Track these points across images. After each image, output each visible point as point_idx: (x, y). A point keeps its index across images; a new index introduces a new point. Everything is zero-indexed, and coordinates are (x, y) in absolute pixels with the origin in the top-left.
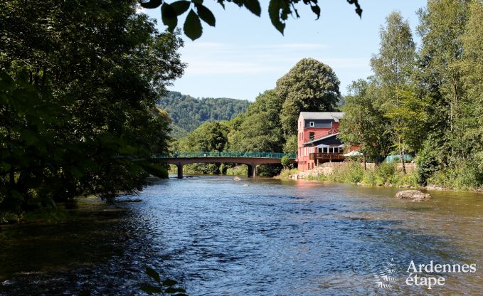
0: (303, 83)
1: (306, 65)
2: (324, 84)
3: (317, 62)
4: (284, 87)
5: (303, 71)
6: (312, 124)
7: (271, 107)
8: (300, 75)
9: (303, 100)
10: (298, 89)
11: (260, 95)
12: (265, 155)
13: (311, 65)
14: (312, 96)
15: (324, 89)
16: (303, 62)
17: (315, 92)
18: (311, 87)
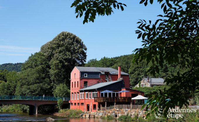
0: (63, 48)
1: (65, 36)
2: (78, 49)
3: (72, 34)
4: (49, 50)
5: (63, 40)
6: (86, 75)
7: (42, 64)
8: (62, 42)
9: (65, 59)
10: (60, 52)
11: (32, 55)
12: (39, 98)
13: (69, 36)
14: (70, 57)
15: (78, 52)
16: (63, 34)
17: (72, 54)
18: (69, 51)
